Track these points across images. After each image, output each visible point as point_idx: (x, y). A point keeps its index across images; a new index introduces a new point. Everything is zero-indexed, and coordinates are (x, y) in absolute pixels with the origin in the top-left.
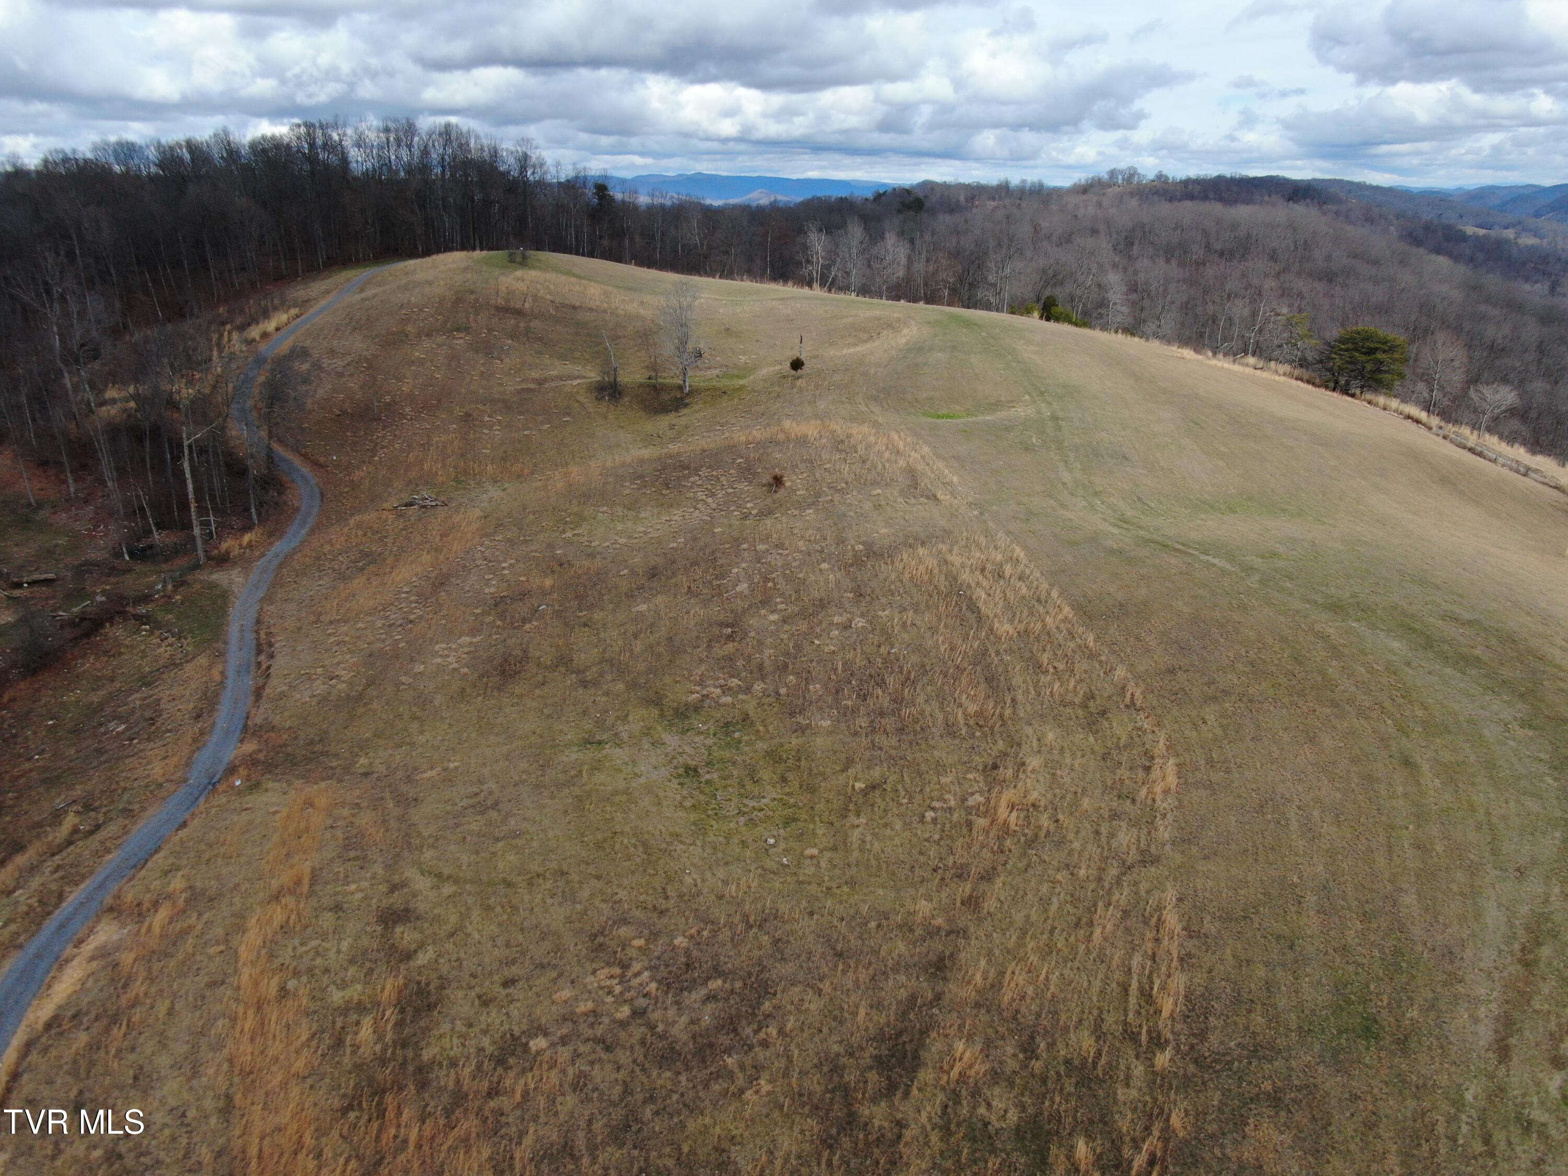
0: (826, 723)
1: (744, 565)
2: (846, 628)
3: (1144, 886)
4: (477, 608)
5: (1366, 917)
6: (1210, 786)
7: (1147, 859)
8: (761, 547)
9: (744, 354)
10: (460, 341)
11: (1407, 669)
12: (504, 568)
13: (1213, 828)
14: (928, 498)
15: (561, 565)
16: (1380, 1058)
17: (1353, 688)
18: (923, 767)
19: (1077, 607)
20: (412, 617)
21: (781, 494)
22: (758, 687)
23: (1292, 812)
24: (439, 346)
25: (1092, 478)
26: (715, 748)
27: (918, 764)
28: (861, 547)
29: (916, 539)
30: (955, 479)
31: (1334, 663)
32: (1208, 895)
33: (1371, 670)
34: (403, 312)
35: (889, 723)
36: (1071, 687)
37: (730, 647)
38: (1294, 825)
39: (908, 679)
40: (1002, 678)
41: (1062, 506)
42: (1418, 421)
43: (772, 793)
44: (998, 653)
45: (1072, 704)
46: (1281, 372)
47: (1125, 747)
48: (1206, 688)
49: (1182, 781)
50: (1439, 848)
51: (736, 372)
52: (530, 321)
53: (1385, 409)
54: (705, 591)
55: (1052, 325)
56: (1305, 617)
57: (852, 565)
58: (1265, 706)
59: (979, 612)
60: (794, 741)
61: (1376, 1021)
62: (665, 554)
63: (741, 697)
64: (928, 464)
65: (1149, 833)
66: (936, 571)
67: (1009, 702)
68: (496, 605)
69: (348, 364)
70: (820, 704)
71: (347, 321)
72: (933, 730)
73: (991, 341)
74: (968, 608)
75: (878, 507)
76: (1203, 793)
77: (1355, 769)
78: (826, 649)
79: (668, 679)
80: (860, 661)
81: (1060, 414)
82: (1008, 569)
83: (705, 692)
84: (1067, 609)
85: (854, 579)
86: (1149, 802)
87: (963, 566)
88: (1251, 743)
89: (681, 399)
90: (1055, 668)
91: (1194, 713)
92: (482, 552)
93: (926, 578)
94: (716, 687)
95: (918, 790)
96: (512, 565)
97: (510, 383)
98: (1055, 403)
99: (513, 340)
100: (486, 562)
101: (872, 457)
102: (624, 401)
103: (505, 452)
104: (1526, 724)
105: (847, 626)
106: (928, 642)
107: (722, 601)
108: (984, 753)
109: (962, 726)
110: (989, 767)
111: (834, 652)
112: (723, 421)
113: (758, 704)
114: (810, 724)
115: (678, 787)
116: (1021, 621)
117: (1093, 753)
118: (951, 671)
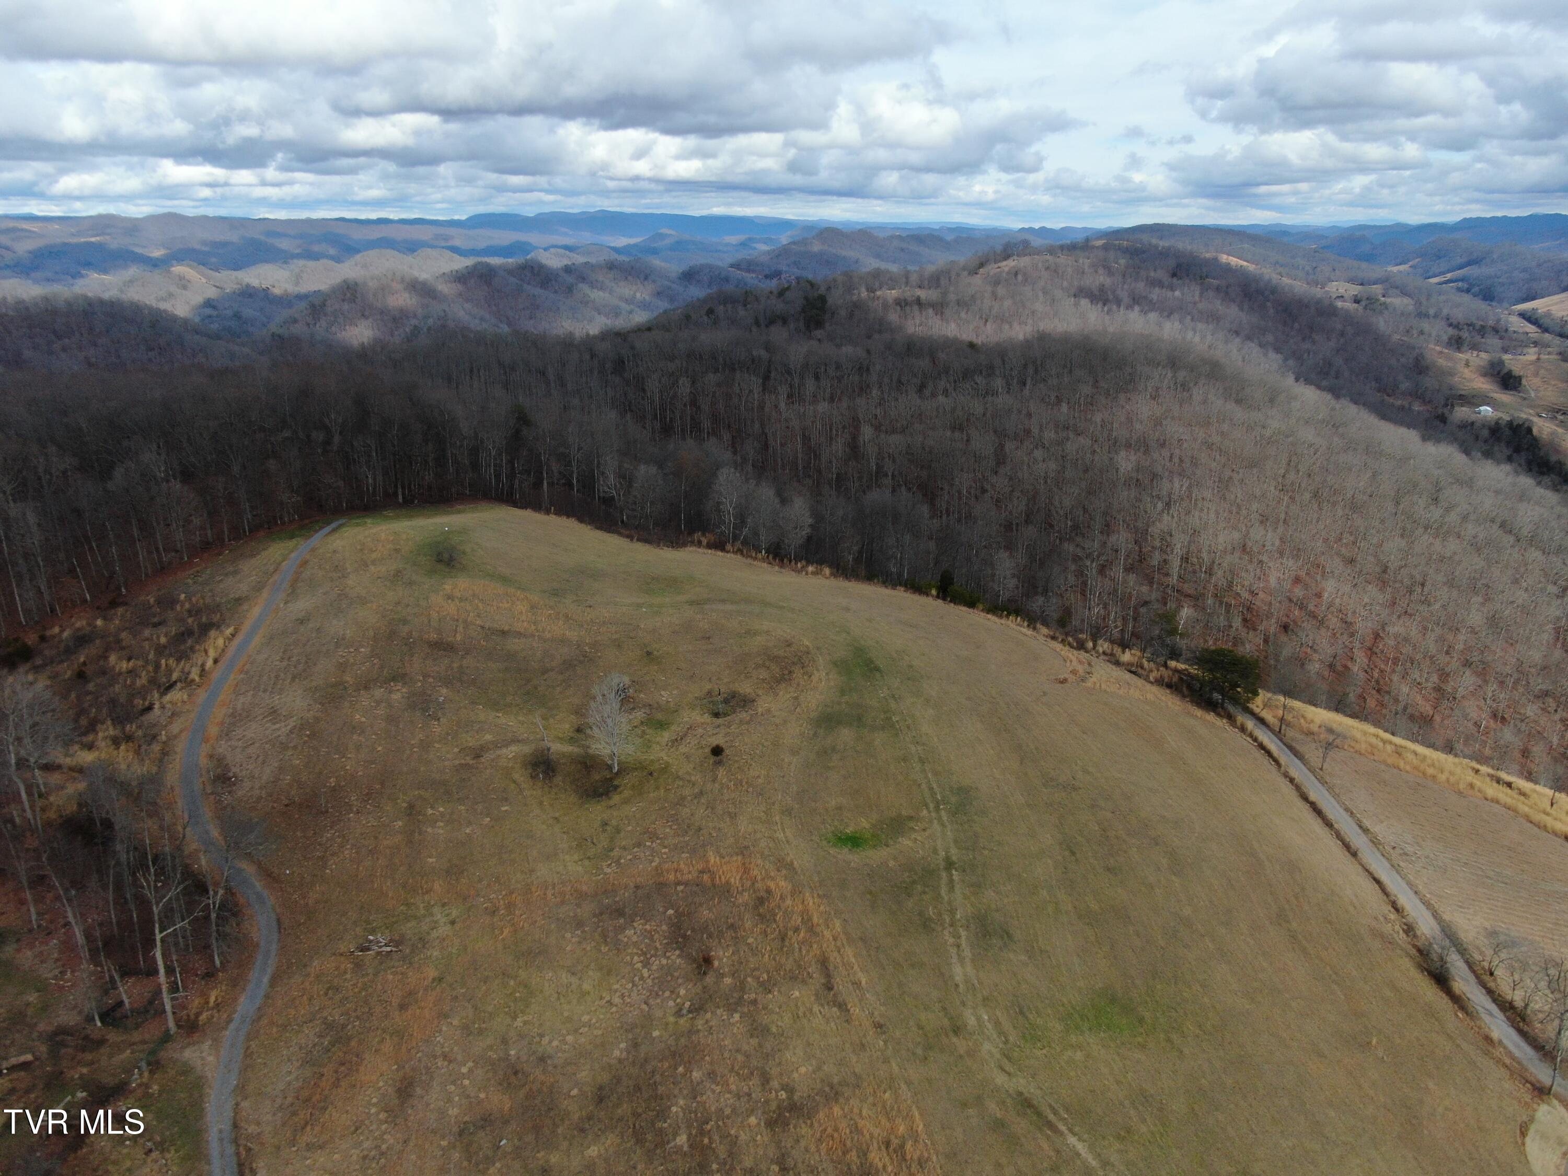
1: (681, 1102)
4: (443, 1138)
8: (696, 1075)
10: (398, 695)
12: (464, 1076)
14: (840, 1006)
15: (516, 1073)
20: (384, 1146)
21: (710, 979)
24: (378, 703)
25: (981, 974)
28: (784, 1094)
29: (831, 1088)
30: (864, 979)
34: (340, 652)
41: (956, 1029)
46: (1152, 677)
51: (659, 716)
52: (463, 657)
53: (1243, 729)
54: (649, 1136)
57: (776, 1122)
62: (610, 1066)
64: (839, 951)
66: (849, 1143)
68: (461, 1134)
69: (291, 732)
71: (285, 663)
73: (892, 703)
75: (796, 1019)
81: (954, 855)
85: (779, 1145)
87: (871, 1137)
89: (611, 779)
92: (442, 1046)
93: (840, 1152)
96: (471, 1071)
97: (448, 756)
98: (949, 828)
99: (447, 688)
100: (446, 1063)
101: (790, 933)
102: (558, 780)
103: (450, 861)
107: (665, 1156)
112: (651, 828)
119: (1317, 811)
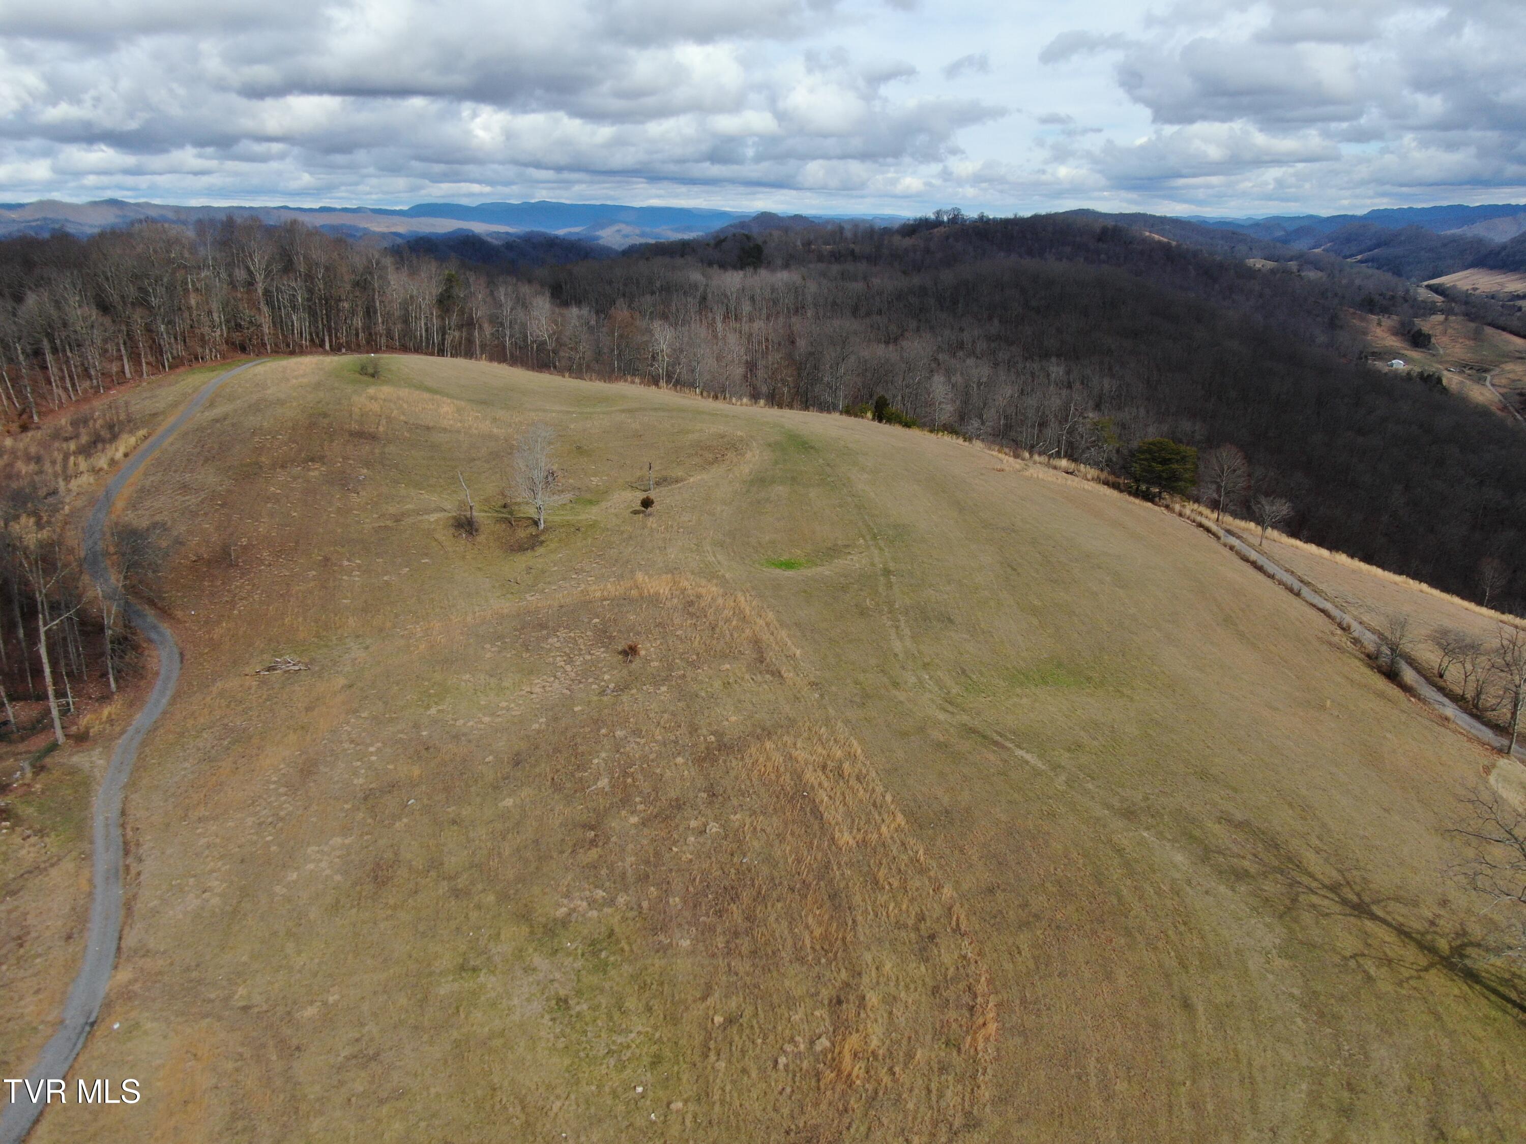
0: (686, 943)
1: (603, 755)
2: (701, 833)
4: (346, 803)
6: (1024, 1032)
7: (971, 1122)
8: (619, 733)
9: (595, 475)
10: (316, 472)
11: (1188, 889)
12: (372, 754)
13: (1026, 1084)
14: (773, 674)
15: (427, 749)
17: (1144, 913)
18: (775, 999)
19: (910, 815)
20: (282, 813)
21: (636, 665)
22: (621, 900)
23: (1092, 1066)
24: (295, 478)
25: (922, 647)
26: (584, 972)
27: (771, 995)
28: (713, 738)
29: (763, 730)
30: (798, 652)
31: (1129, 882)
33: (1159, 893)
34: (257, 439)
35: (745, 945)
36: (904, 907)
37: (594, 854)
38: (1093, 1082)
39: (759, 893)
40: (844, 895)
41: (896, 685)
42: (1208, 530)
43: (639, 1025)
44: (839, 864)
45: (906, 926)
46: (1089, 476)
47: (952, 979)
48: (1020, 911)
49: (1001, 1026)
50: (1210, 1107)
51: (589, 496)
52: (385, 445)
53: (1180, 515)
54: (568, 785)
57: (704, 759)
58: (1070, 934)
59: (822, 817)
60: (657, 964)
62: (528, 736)
63: (608, 910)
64: (772, 634)
65: (973, 1091)
66: (782, 769)
67: (850, 923)
68: (366, 798)
69: (202, 502)
70: (679, 919)
71: (198, 450)
72: (783, 954)
73: (828, 469)
74: (812, 812)
75: (727, 685)
76: (1019, 1040)
77: (1143, 1012)
78: (684, 858)
79: (536, 890)
80: (716, 871)
81: (892, 566)
82: (846, 765)
83: (572, 906)
84: (900, 819)
85: (707, 777)
86: (972, 1053)
87: (806, 763)
88: (1058, 980)
89: (537, 536)
90: (889, 883)
91: (1010, 942)
92: (349, 733)
93: (773, 776)
94: (582, 899)
95: (770, 1027)
96: (379, 750)
97: (367, 520)
98: (886, 550)
99: (368, 469)
100: (353, 746)
101: (721, 623)
102: (481, 538)
103: (365, 602)
104: (1284, 953)
105: (703, 832)
106: (777, 853)
107: (585, 798)
108: (829, 984)
109: (809, 950)
110: (834, 1001)
111: (691, 860)
112: (578, 566)
113: (622, 918)
114: (671, 944)
115: (550, 1023)
116: (859, 830)
117: (924, 985)
118: (798, 886)
119: (1260, 569)
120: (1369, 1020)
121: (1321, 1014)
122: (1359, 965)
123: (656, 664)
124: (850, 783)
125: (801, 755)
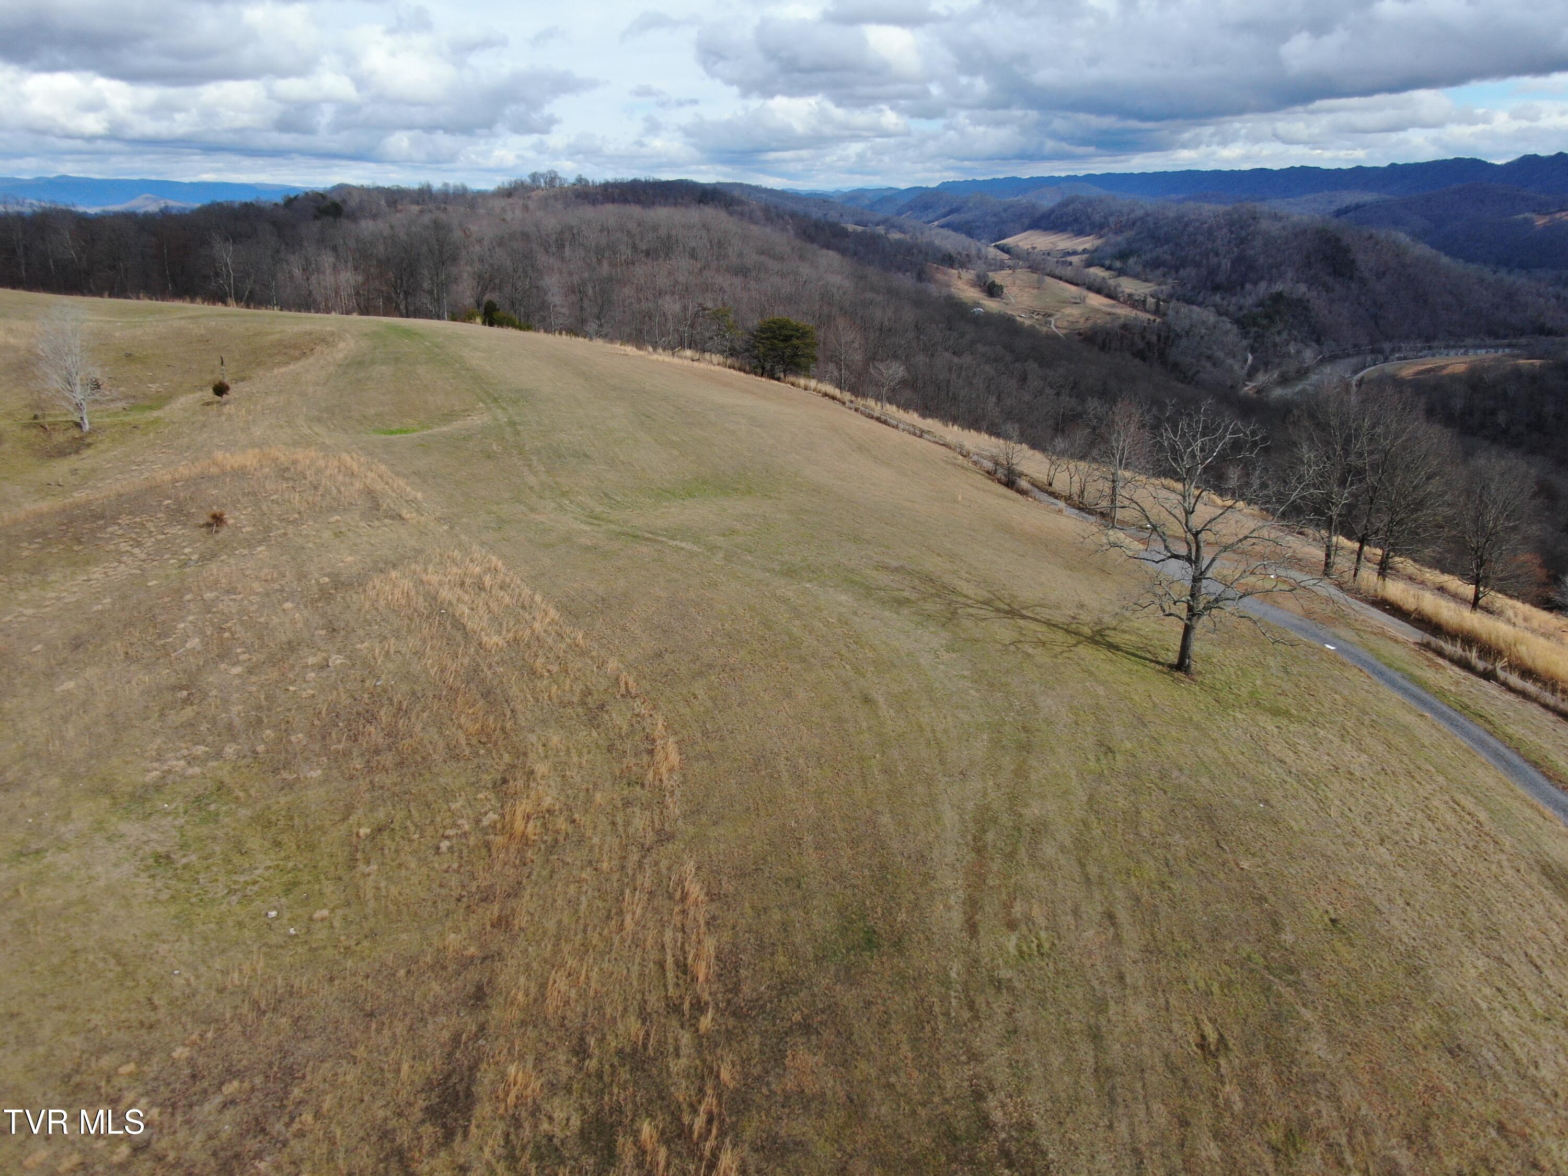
0: (317, 773)
1: (191, 618)
2: (322, 668)
3: (664, 864)
5: (854, 843)
6: (709, 756)
7: (664, 837)
8: (208, 595)
9: (153, 383)
11: (855, 618)
13: (717, 794)
14: (392, 518)
16: (882, 963)
17: (815, 643)
18: (430, 797)
19: (563, 608)
21: (224, 533)
22: (230, 750)
23: (782, 765)
25: (558, 479)
26: (188, 827)
27: (425, 796)
28: (327, 579)
29: (386, 563)
30: (419, 496)
31: (797, 623)
32: (721, 857)
33: (827, 624)
35: (387, 759)
36: (567, 688)
37: (189, 712)
38: (785, 776)
39: (400, 709)
40: (498, 691)
41: (533, 510)
42: (833, 398)
43: (265, 861)
44: (490, 667)
45: (571, 703)
46: (715, 361)
47: (627, 735)
48: (692, 665)
49: (684, 756)
50: (901, 769)
51: (147, 403)
53: (806, 389)
54: (148, 654)
55: (496, 331)
56: (767, 585)
57: (319, 600)
58: (746, 672)
59: (465, 627)
60: (283, 800)
61: (875, 932)
62: (89, 619)
63: (212, 764)
64: (387, 483)
65: (662, 812)
66: (413, 593)
67: (509, 713)
70: (305, 754)
72: (435, 757)
73: (436, 350)
74: (453, 626)
75: (338, 534)
76: (704, 763)
77: (827, 714)
78: (304, 695)
79: (115, 761)
80: (345, 700)
81: (517, 419)
82: (488, 580)
83: (166, 768)
84: (553, 613)
85: (324, 615)
86: (657, 783)
87: (441, 584)
88: (738, 709)
89: (81, 438)
90: (549, 671)
91: (685, 691)
93: (403, 602)
94: (178, 759)
95: (428, 822)
98: (510, 408)
101: (324, 482)
104: (950, 649)
105: (324, 666)
106: (416, 668)
107: (171, 663)
108: (492, 770)
109: (464, 747)
110: (499, 782)
111: (313, 696)
112: (141, 459)
113: (233, 768)
114: (298, 778)
115: (148, 880)
116: (508, 631)
117: (598, 747)
118: (444, 693)
119: (883, 422)
120: (1033, 682)
121: (991, 685)
122: (1018, 649)
123: (248, 529)
124: (493, 592)
125: (433, 578)
